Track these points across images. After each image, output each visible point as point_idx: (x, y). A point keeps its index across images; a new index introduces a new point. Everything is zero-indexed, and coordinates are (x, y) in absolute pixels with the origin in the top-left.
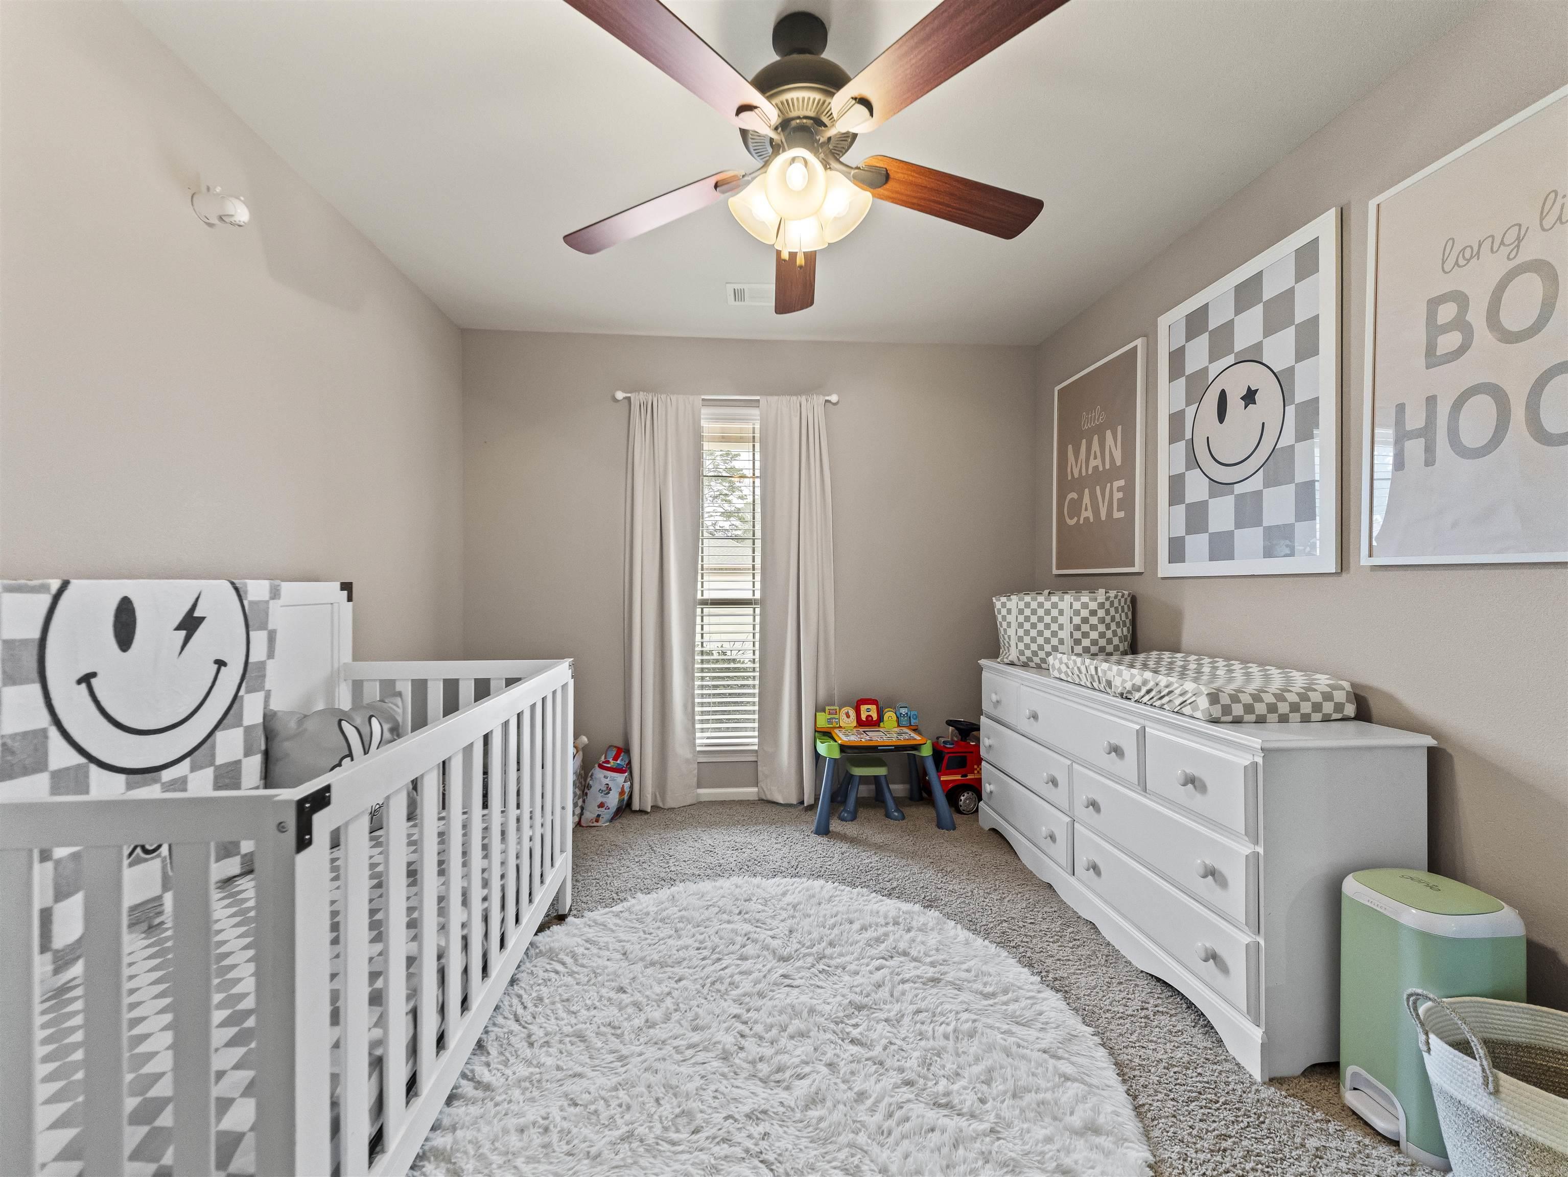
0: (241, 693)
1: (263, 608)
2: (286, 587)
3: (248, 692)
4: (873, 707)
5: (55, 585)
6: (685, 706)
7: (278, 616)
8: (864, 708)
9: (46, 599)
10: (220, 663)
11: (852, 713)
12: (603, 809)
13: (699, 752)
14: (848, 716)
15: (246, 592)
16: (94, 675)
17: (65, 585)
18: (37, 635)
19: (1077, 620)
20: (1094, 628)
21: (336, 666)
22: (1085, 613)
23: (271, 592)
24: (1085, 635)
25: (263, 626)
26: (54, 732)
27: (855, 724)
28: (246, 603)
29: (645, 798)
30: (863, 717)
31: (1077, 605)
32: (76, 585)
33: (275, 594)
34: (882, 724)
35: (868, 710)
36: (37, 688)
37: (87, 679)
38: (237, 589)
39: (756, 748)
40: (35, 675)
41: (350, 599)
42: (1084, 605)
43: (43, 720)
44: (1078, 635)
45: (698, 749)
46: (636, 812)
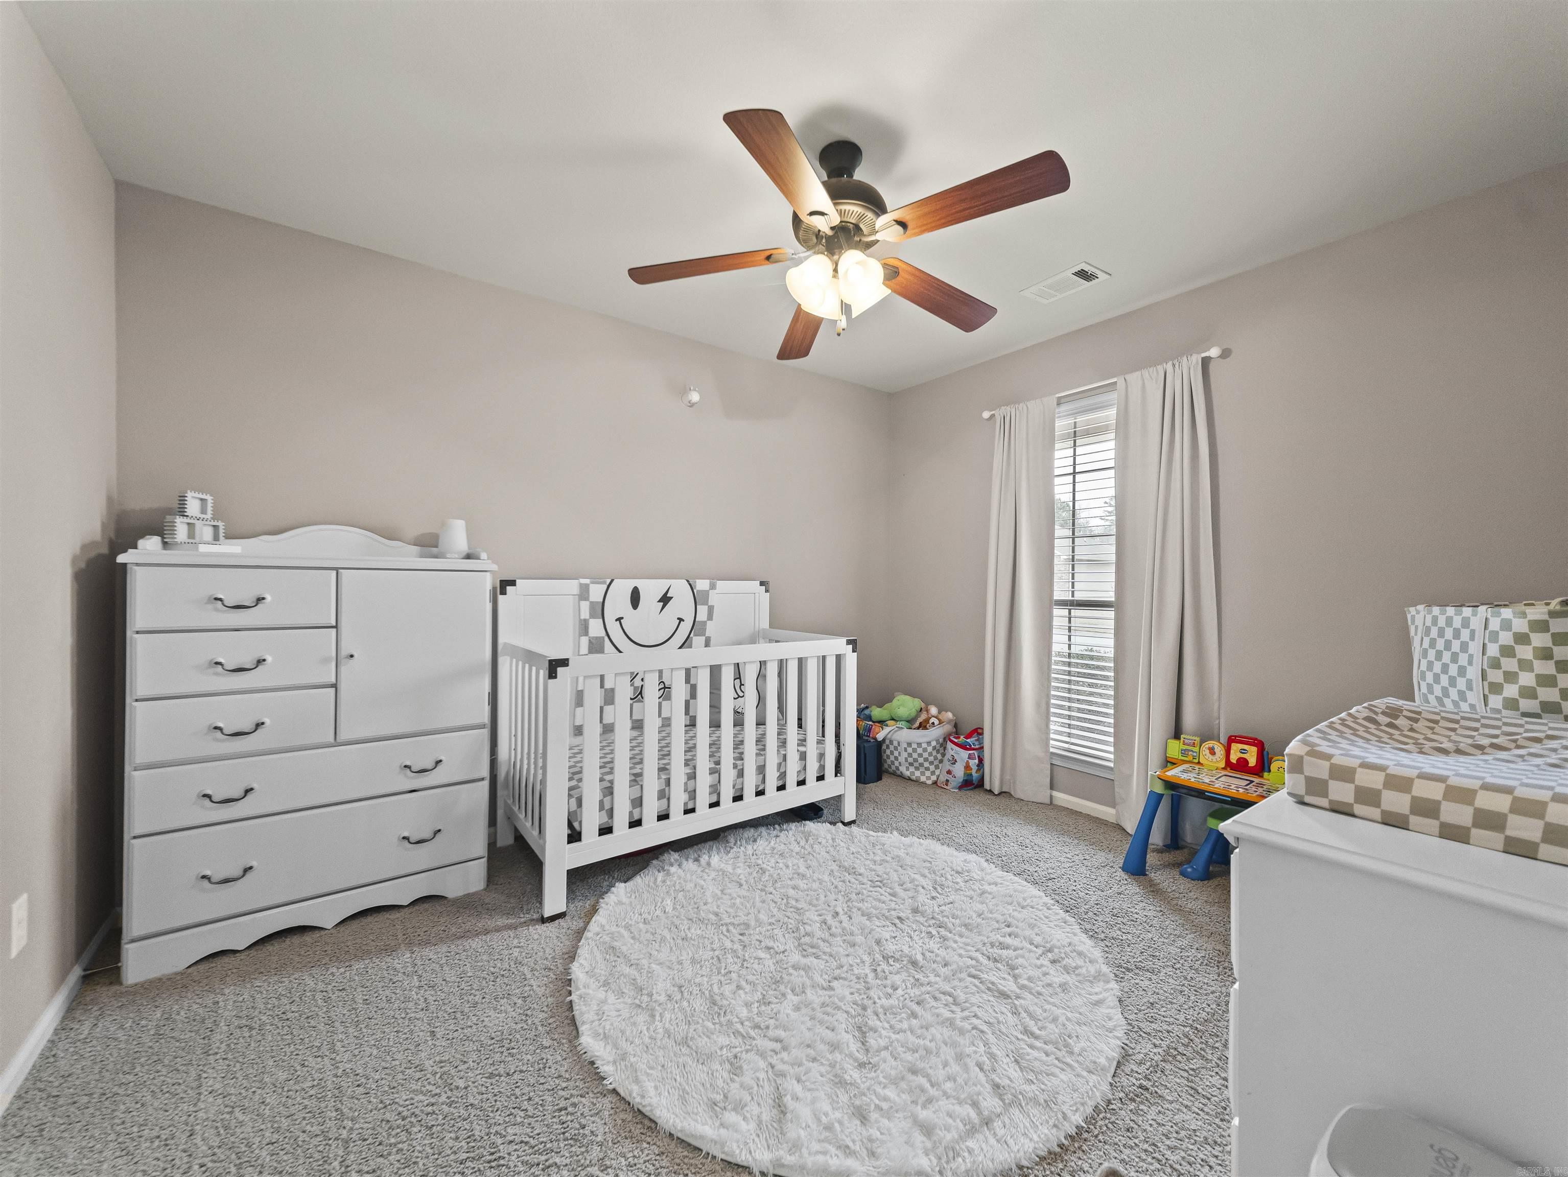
0: (692, 635)
1: (706, 594)
2: (720, 584)
3: (695, 635)
4: (1254, 750)
5: (608, 581)
6: (1038, 705)
7: (714, 598)
8: (1235, 747)
9: (605, 587)
10: (681, 620)
11: (1220, 751)
12: (951, 776)
13: (1052, 753)
14: (1212, 751)
15: (695, 586)
16: (622, 618)
17: (612, 581)
18: (602, 600)
19: (1493, 650)
20: (1525, 665)
21: (757, 629)
22: (1506, 638)
23: (710, 585)
24: (1510, 677)
25: (705, 603)
26: (606, 639)
27: (1223, 764)
28: (695, 591)
29: (993, 781)
30: (1234, 758)
31: (1495, 624)
32: (615, 581)
33: (713, 586)
34: (1266, 774)
35: (1243, 751)
36: (601, 620)
37: (619, 619)
38: (690, 585)
39: (1111, 765)
40: (601, 616)
41: (767, 591)
42: (1506, 625)
43: (603, 634)
44: (1496, 676)
45: (1052, 750)
46: (986, 790)
